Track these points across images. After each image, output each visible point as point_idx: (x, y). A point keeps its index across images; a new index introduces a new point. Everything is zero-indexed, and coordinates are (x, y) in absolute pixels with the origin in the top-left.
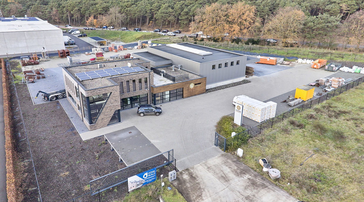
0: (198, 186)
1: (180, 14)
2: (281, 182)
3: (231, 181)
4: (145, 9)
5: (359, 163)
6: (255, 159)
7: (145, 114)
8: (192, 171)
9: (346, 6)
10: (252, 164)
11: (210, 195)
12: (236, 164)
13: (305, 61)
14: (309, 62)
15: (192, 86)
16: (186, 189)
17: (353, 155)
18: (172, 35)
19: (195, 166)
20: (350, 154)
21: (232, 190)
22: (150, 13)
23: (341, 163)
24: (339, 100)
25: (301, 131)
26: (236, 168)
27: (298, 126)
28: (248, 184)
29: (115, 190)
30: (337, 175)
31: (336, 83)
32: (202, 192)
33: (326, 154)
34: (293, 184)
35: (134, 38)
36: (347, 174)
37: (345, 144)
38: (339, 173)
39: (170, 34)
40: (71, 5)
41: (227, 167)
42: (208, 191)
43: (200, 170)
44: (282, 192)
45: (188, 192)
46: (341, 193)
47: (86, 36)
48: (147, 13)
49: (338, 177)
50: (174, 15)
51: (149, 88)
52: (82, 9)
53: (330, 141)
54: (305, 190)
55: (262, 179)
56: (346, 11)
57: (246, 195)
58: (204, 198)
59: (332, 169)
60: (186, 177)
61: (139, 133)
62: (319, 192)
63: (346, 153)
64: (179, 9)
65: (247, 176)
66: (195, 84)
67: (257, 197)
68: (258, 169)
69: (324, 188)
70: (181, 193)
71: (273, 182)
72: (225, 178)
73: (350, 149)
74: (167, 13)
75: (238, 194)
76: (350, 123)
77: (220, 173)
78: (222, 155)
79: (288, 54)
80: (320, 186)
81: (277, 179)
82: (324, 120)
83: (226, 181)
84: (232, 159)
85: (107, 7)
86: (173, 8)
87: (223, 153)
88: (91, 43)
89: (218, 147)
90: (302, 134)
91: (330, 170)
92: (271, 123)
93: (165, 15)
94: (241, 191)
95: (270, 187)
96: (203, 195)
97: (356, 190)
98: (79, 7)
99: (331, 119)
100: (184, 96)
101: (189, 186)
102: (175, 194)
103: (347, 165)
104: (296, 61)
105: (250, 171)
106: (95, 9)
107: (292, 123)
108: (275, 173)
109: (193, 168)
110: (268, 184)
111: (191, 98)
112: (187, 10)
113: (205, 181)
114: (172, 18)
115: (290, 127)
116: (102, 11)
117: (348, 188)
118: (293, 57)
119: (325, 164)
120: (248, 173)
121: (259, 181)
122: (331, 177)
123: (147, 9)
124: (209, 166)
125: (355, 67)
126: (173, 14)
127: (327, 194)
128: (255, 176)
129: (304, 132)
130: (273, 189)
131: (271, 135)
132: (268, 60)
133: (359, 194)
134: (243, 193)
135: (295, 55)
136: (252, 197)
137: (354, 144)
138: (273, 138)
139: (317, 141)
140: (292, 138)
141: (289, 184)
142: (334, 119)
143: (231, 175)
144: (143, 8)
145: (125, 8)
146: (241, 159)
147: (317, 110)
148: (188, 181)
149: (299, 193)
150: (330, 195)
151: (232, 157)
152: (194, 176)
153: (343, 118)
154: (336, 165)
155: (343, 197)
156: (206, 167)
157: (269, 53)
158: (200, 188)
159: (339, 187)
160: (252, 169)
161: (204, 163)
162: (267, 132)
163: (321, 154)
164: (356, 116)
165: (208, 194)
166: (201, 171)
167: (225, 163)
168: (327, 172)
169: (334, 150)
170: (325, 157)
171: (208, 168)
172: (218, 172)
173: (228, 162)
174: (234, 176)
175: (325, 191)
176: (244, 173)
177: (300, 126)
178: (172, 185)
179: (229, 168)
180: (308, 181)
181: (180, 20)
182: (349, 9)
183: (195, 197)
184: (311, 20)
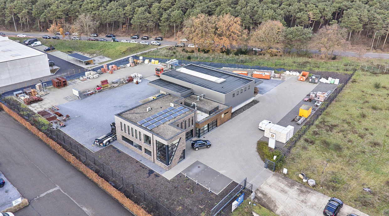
0: (270, 200)
1: (159, 19)
2: (316, 187)
3: (288, 192)
4: (118, 13)
5: (353, 166)
6: (295, 174)
7: (200, 148)
8: (261, 190)
9: (312, 14)
10: (295, 178)
11: (281, 204)
12: (286, 180)
13: (291, 73)
14: (295, 73)
15: (223, 116)
16: (264, 203)
17: (349, 161)
18: (156, 44)
19: (261, 186)
20: (347, 160)
21: (292, 198)
22: (124, 18)
23: (344, 167)
24: (328, 114)
25: (313, 146)
26: (287, 183)
27: (311, 143)
28: (299, 192)
29: (222, 213)
30: (344, 176)
31: (322, 98)
32: (275, 203)
33: (334, 162)
34: (324, 188)
35: (119, 53)
36: (349, 175)
37: (342, 153)
38: (344, 175)
39: (154, 43)
40: (15, 6)
41: (281, 183)
42: (279, 202)
43: (265, 188)
44: (319, 193)
45: (267, 205)
46: (349, 188)
47: (54, 49)
48: (120, 18)
49: (345, 178)
50: (152, 21)
51: (194, 124)
52: (33, 12)
53: (333, 152)
54: (331, 190)
55: (305, 187)
56: (313, 19)
57: (301, 200)
58: (279, 207)
59: (341, 173)
60: (260, 195)
61: (206, 167)
62: (338, 190)
63: (344, 159)
64: (157, 14)
65: (296, 187)
66: (225, 114)
67: (308, 200)
68: (300, 181)
69: (340, 186)
70: (264, 207)
71: (312, 188)
72: (283, 191)
73: (345, 156)
74: (145, 19)
75: (297, 200)
76: (340, 134)
77: (279, 188)
78: (274, 175)
79: (276, 65)
80: (338, 185)
81: (314, 186)
82: (325, 135)
83: (285, 193)
84: (281, 177)
85: (67, 9)
86: (150, 13)
87: (274, 173)
88: (70, 61)
89: (268, 169)
90: (315, 149)
91: (339, 174)
92: (293, 143)
93: (143, 20)
94: (297, 198)
95: (312, 192)
96: (277, 205)
97: (356, 184)
98: (27, 9)
99: (329, 133)
100: (218, 125)
101: (265, 201)
102: (260, 208)
103: (347, 169)
104: (284, 73)
105: (296, 183)
106: (52, 12)
107: (306, 140)
108: (312, 182)
109: (261, 188)
110: (310, 190)
111: (222, 125)
112: (167, 16)
113: (273, 195)
114: (151, 23)
115: (306, 144)
116: (62, 15)
117: (352, 184)
118: (281, 69)
119: (336, 170)
120: (296, 185)
121: (303, 189)
122: (342, 178)
123: (120, 13)
124: (270, 184)
125: (330, 79)
126: (152, 19)
127: (343, 190)
128: (301, 186)
129: (316, 147)
130: (314, 193)
131: (297, 153)
132: (264, 75)
133: (358, 186)
134: (298, 199)
135: (282, 67)
136: (305, 200)
137: (347, 151)
138: (299, 156)
139: (326, 153)
140: (310, 153)
141: (321, 188)
142: (330, 133)
143: (287, 188)
144: (115, 12)
145: (92, 12)
146: (287, 176)
147: (317, 126)
148: (263, 198)
149: (329, 193)
150: (344, 190)
151: (281, 175)
152: (264, 193)
153: (335, 131)
154: (342, 169)
155: (351, 190)
156: (269, 186)
157: (260, 65)
158: (273, 201)
159: (347, 184)
160: (296, 181)
161: (265, 183)
162: (293, 151)
163: (331, 163)
164: (342, 128)
165: (280, 204)
166: (267, 189)
167: (278, 180)
168: (338, 175)
169: (337, 158)
170: (334, 165)
171: (270, 186)
172: (277, 188)
173: (280, 179)
174: (289, 189)
175: (341, 188)
176: (293, 186)
177: (312, 143)
178: (255, 203)
179: (283, 183)
180: (330, 184)
181: (161, 26)
182: (315, 17)
183: (273, 207)
184: (290, 32)
